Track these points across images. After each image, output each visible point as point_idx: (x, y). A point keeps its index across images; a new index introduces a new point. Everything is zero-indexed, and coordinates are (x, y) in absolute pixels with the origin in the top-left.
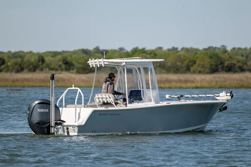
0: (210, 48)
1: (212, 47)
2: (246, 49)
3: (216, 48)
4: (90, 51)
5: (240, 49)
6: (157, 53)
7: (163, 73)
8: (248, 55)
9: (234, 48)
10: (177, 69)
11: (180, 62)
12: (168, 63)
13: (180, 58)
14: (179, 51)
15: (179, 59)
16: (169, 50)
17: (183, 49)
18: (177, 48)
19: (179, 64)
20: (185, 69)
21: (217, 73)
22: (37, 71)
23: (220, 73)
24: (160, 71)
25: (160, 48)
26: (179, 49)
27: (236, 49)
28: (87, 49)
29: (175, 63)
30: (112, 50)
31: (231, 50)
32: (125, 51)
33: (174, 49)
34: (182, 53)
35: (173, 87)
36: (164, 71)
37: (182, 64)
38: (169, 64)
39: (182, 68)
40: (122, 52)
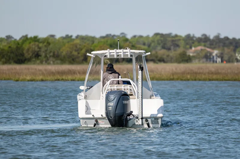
0: (108, 36)
1: (110, 35)
2: (148, 37)
3: (114, 36)
5: (141, 37)
6: (50, 41)
7: (57, 64)
8: (151, 43)
9: (135, 36)
10: (73, 60)
11: (76, 51)
12: (62, 52)
13: (76, 47)
14: (74, 39)
15: (75, 48)
16: (63, 38)
17: (77, 37)
18: (71, 36)
19: (75, 53)
20: (82, 58)
21: (118, 63)
23: (121, 63)
24: (54, 62)
25: (53, 36)
26: (74, 37)
27: (137, 37)
29: (71, 52)
31: (132, 38)
32: (13, 39)
33: (68, 37)
34: (78, 41)
35: (76, 79)
36: (59, 61)
37: (78, 53)
38: (64, 53)
39: (78, 57)
40: (10, 40)
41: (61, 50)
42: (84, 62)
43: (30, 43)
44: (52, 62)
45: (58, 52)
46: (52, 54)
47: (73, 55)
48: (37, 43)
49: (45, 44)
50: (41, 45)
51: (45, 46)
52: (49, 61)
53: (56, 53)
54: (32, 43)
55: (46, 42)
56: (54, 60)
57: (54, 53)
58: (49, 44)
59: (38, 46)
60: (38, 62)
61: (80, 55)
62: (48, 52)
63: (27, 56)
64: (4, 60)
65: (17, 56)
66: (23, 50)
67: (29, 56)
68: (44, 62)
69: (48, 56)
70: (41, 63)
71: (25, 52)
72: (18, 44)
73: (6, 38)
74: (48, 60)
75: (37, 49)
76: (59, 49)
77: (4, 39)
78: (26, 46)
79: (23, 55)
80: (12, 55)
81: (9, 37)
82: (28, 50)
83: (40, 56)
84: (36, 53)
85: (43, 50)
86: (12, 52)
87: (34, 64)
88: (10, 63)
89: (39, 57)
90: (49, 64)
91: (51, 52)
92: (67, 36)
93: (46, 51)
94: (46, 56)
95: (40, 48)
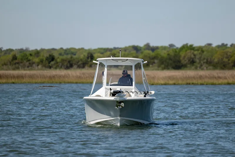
4: (141, 47)
6: (204, 49)
7: (210, 69)
10: (224, 66)
11: (226, 58)
12: (214, 59)
13: (227, 54)
14: (229, 48)
15: (225, 56)
16: (218, 47)
17: (232, 45)
18: (227, 45)
19: (225, 60)
20: (232, 64)
22: (86, 67)
24: (207, 68)
25: (210, 45)
26: (229, 46)
28: (137, 46)
29: (222, 59)
30: (162, 47)
32: (175, 48)
33: (224, 46)
34: (230, 50)
36: (211, 67)
37: (229, 60)
38: (216, 60)
39: (229, 64)
40: (172, 48)
41: (214, 58)
42: (234, 67)
43: (186, 51)
44: (205, 68)
45: (211, 59)
46: (205, 61)
47: (224, 62)
48: (192, 51)
49: (199, 52)
50: (196, 52)
51: (200, 54)
52: (203, 67)
53: (209, 60)
54: (189, 51)
55: (200, 50)
56: (207, 66)
57: (207, 60)
58: (203, 51)
59: (193, 53)
60: (193, 67)
61: (230, 62)
62: (202, 58)
63: (183, 62)
64: (163, 66)
65: (174, 62)
66: (180, 56)
67: (185, 62)
68: (198, 68)
69: (202, 62)
70: (196, 68)
71: (181, 58)
72: (176, 52)
73: (169, 46)
74: (201, 65)
75: (192, 56)
76: (212, 57)
77: (167, 47)
78: (182, 54)
79: (179, 61)
80: (170, 62)
81: (171, 46)
82: (185, 57)
83: (195, 62)
84: (191, 60)
85: (198, 57)
86: (170, 59)
87: (190, 69)
88: (168, 69)
89: (194, 64)
90: (202, 69)
91: (204, 59)
92: (223, 44)
93: (200, 57)
94: (200, 62)
95: (195, 55)
